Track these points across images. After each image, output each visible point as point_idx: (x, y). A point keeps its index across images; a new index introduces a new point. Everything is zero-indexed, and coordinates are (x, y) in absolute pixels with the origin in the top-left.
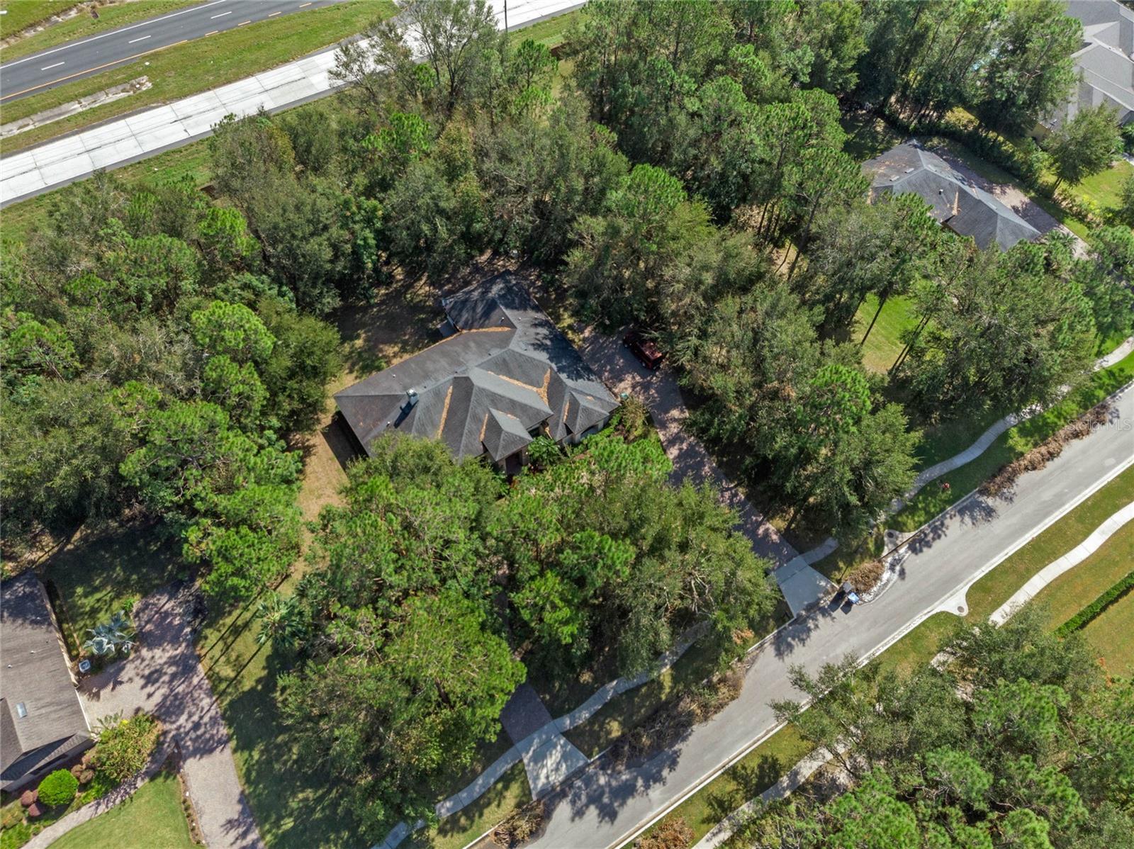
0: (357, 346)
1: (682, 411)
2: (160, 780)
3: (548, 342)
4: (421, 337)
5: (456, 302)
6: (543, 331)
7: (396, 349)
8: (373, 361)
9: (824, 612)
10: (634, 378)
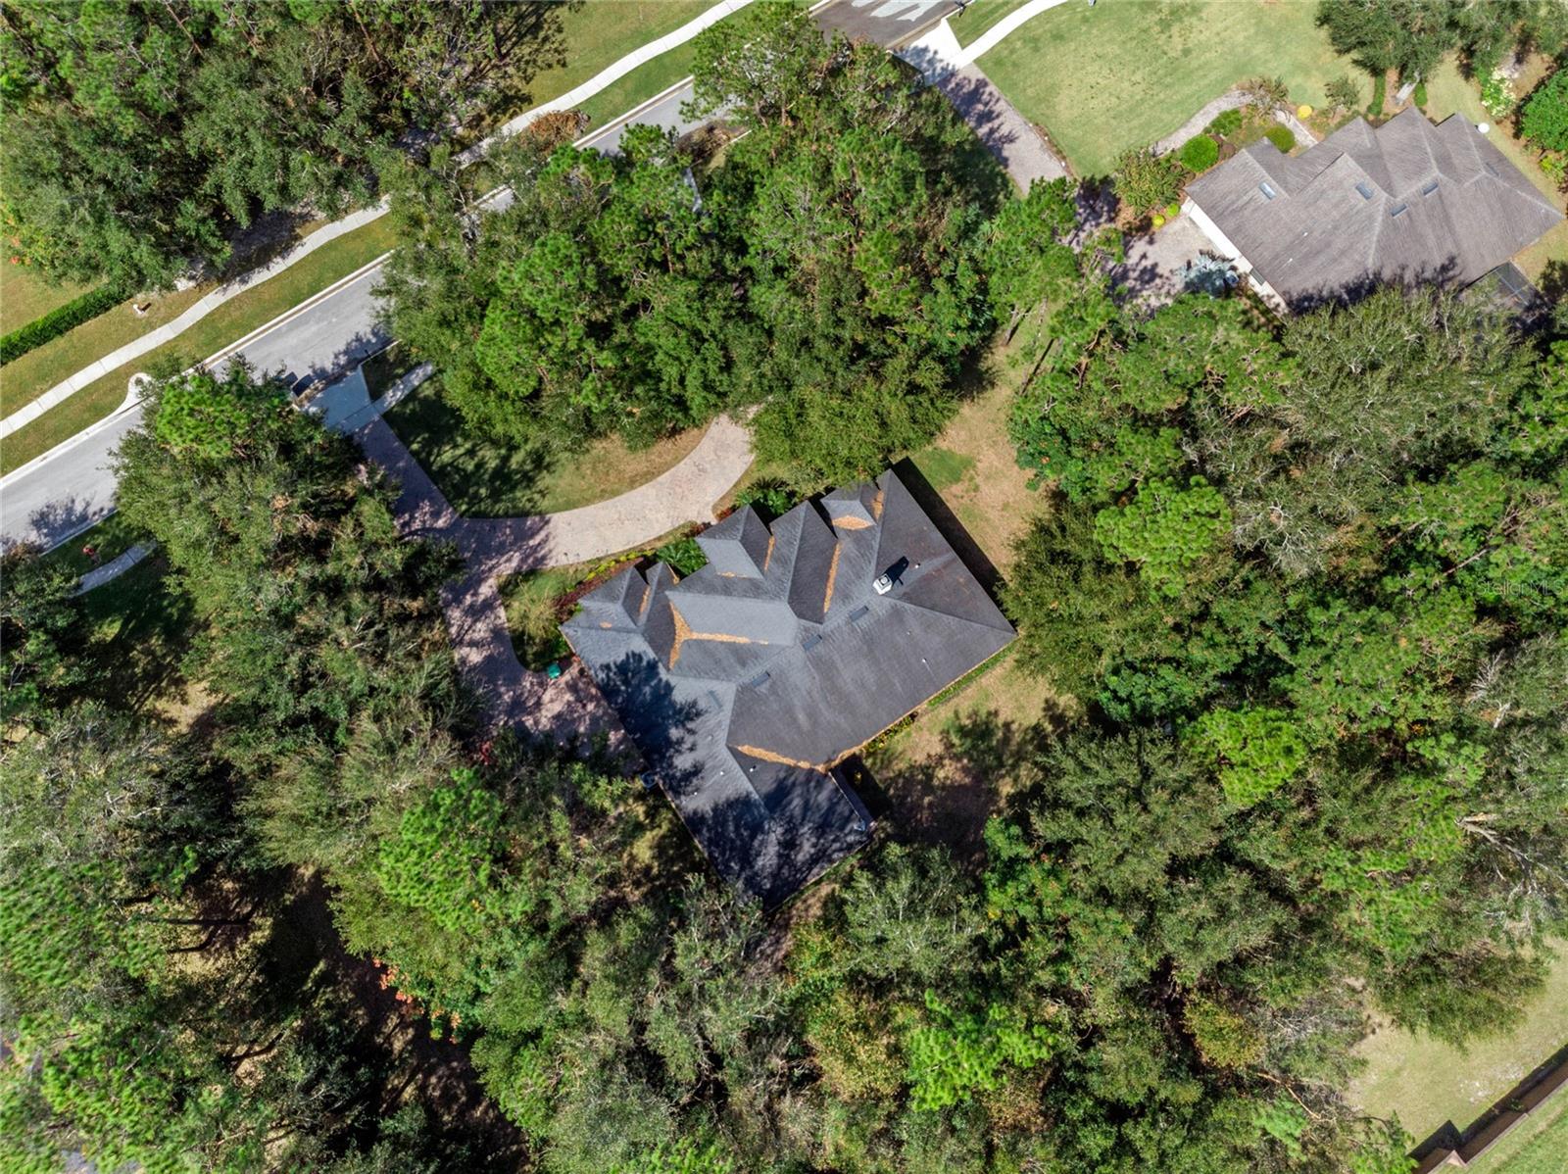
0: (1008, 780)
1: (463, 661)
2: (1098, 177)
3: (675, 733)
4: (902, 803)
5: (842, 828)
6: (683, 762)
7: (941, 774)
8: (974, 747)
9: (321, 374)
10: (536, 723)
